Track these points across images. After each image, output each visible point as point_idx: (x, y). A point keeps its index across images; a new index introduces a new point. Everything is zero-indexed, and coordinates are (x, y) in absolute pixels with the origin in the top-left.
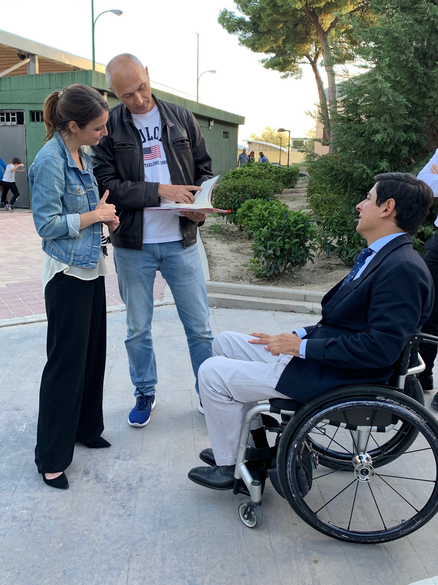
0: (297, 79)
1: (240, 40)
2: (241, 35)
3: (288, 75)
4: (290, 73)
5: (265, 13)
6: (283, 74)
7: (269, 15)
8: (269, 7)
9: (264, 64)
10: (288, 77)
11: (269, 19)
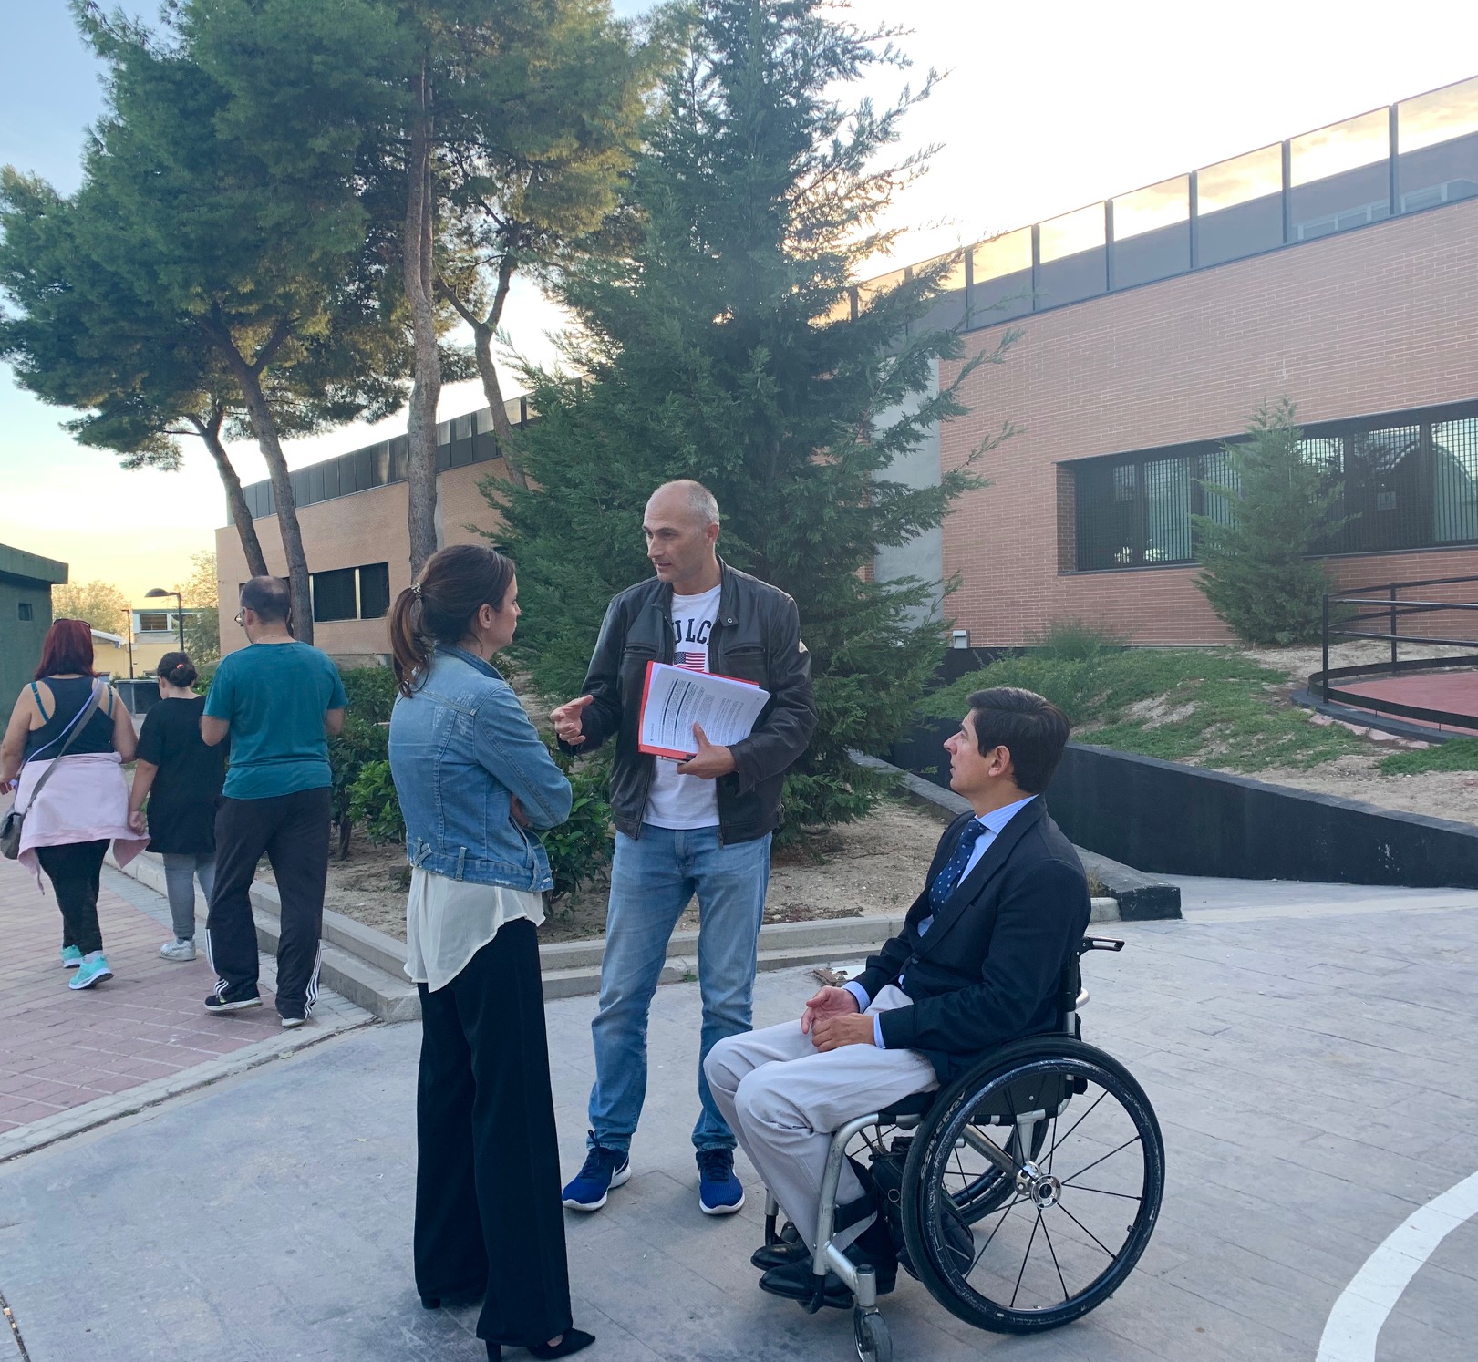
0: (166, 469)
1: (19, 373)
2: (22, 363)
3: (141, 459)
4: (147, 455)
5: (95, 316)
6: (127, 457)
7: (104, 321)
8: (106, 304)
9: (75, 434)
10: (143, 465)
11: (107, 329)
